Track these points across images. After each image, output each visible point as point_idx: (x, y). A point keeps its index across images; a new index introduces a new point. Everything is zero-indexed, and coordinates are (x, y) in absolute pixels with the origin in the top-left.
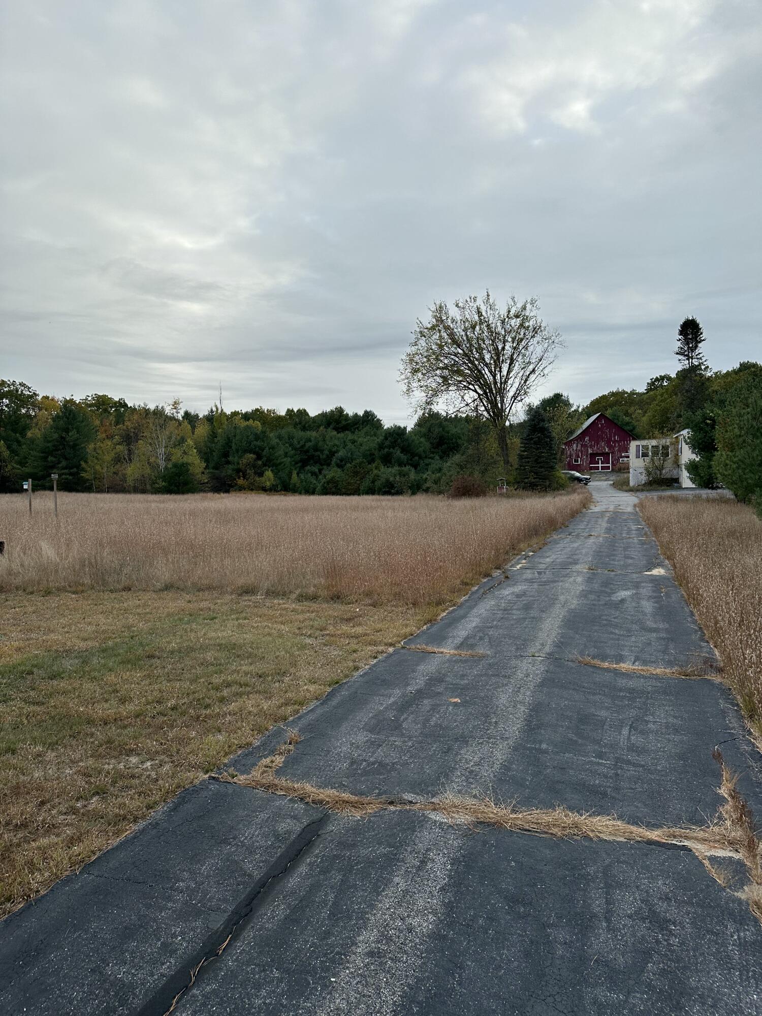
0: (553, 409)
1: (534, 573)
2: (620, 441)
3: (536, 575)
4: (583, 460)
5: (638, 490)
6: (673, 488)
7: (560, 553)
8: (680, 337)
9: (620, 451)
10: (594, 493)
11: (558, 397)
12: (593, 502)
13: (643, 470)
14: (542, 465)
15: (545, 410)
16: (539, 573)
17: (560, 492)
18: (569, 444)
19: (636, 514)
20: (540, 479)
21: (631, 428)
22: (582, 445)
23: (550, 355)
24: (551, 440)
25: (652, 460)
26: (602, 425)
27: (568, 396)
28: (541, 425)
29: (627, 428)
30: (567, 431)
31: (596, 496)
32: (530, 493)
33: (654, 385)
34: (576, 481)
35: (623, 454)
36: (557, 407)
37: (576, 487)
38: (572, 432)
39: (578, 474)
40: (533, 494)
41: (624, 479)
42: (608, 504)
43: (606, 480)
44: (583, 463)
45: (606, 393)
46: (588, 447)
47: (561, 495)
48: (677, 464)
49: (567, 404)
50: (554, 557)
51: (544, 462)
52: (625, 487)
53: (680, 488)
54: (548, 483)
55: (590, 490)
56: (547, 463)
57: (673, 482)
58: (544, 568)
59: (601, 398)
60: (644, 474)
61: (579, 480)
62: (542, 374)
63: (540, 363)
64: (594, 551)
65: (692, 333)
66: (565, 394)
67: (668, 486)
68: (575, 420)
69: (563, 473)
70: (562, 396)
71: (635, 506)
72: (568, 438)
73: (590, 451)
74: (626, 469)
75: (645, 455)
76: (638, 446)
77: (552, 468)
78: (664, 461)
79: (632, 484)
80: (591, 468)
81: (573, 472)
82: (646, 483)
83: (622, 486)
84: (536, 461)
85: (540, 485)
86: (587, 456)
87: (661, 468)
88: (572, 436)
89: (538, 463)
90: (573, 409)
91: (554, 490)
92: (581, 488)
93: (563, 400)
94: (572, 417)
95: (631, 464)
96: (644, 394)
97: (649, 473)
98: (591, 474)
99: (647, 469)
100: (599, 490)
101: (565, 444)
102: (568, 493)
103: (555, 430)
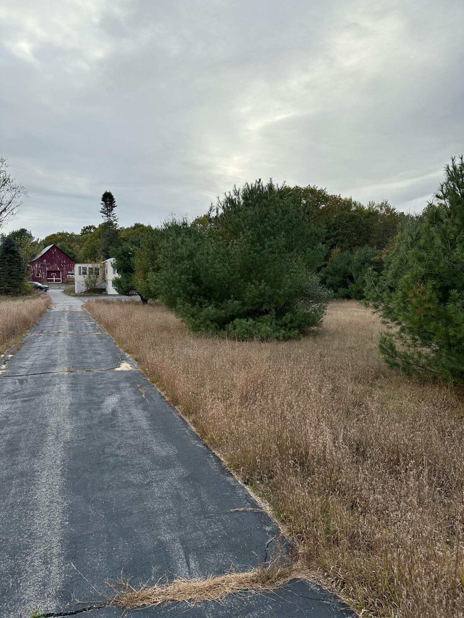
0: (20, 239)
1: (15, 383)
2: (67, 264)
3: (18, 384)
4: (42, 275)
5: (81, 296)
6: (102, 295)
7: (37, 353)
8: (103, 202)
9: (67, 270)
10: (52, 298)
11: (23, 231)
12: (53, 304)
13: (84, 283)
14: (13, 277)
15: (14, 239)
16: (21, 382)
17: (28, 296)
18: (32, 263)
19: (85, 313)
20: (12, 287)
21: (73, 256)
22: (42, 265)
23: (17, 200)
24: (20, 260)
25: (89, 277)
26: (55, 252)
27: (30, 231)
28: (12, 249)
29: (71, 256)
30: (31, 254)
31: (54, 300)
32: (5, 297)
33: (86, 230)
34: (39, 289)
35: (69, 272)
36: (23, 238)
37: (40, 293)
38: (34, 256)
39: (40, 284)
40: (7, 297)
41: (71, 288)
42: (63, 305)
43: (59, 289)
44: (43, 277)
45: (56, 233)
46: (45, 266)
47: (29, 298)
48: (105, 280)
49: (30, 237)
50: (32, 358)
51: (15, 275)
52: (72, 294)
53: (107, 295)
54: (18, 290)
55: (49, 295)
56: (18, 276)
57: (102, 291)
58: (25, 373)
59: (52, 235)
60: (84, 286)
61: (41, 288)
62: (12, 213)
63: (10, 205)
64: (67, 350)
65: (109, 201)
66: (28, 230)
67: (99, 293)
68: (36, 248)
69: (29, 283)
70: (26, 231)
71: (82, 306)
72: (32, 259)
73: (47, 269)
74: (72, 282)
75: (84, 273)
76: (80, 268)
77: (22, 279)
78: (97, 277)
79: (76, 292)
80: (48, 281)
81: (36, 283)
82: (85, 291)
83: (70, 292)
84: (9, 274)
85: (13, 291)
86: (45, 272)
87: (95, 282)
88: (34, 258)
89: (10, 276)
90: (34, 241)
91: (23, 295)
92: (43, 293)
93: (27, 234)
94: (34, 246)
95: (75, 279)
96: (80, 236)
97: (87, 285)
98: (48, 285)
99: (86, 282)
100: (55, 295)
101: (30, 263)
102: (34, 298)
103: (22, 253)
